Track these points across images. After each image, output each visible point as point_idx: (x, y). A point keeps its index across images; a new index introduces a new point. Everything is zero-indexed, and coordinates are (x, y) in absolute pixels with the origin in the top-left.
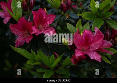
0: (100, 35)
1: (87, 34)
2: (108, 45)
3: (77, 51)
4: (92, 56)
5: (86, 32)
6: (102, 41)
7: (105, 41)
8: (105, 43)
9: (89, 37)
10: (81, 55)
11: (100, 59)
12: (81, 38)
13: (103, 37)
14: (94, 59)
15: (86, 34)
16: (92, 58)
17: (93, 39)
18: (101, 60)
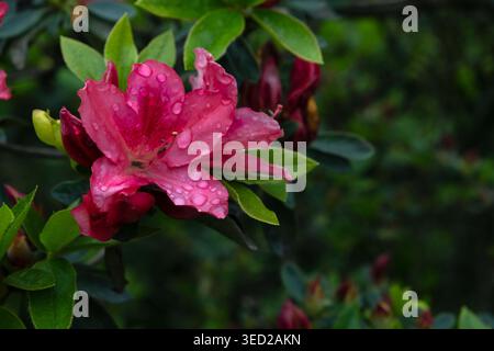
0: (217, 84)
1: (150, 82)
2: (261, 133)
3: (103, 173)
4: (179, 191)
5: (145, 71)
6: (232, 116)
7: (244, 112)
8: (246, 126)
9: (163, 99)
10: (124, 190)
11: (221, 204)
12: (119, 105)
13: (235, 92)
14: (189, 204)
15: (146, 82)
16: (179, 202)
17: (183, 106)
18: (226, 207)
